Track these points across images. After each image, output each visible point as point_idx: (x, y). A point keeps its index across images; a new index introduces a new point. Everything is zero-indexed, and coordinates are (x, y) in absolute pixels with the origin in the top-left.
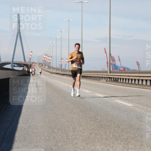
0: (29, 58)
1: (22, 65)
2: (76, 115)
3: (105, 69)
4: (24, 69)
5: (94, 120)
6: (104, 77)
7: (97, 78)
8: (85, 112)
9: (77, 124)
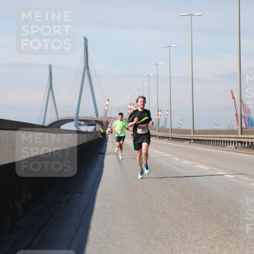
0: (105, 110)
1: (93, 122)
2: (186, 212)
3: (233, 126)
4: (95, 129)
5: (217, 221)
6: (232, 142)
7: (219, 142)
8: (201, 206)
9: (188, 229)
